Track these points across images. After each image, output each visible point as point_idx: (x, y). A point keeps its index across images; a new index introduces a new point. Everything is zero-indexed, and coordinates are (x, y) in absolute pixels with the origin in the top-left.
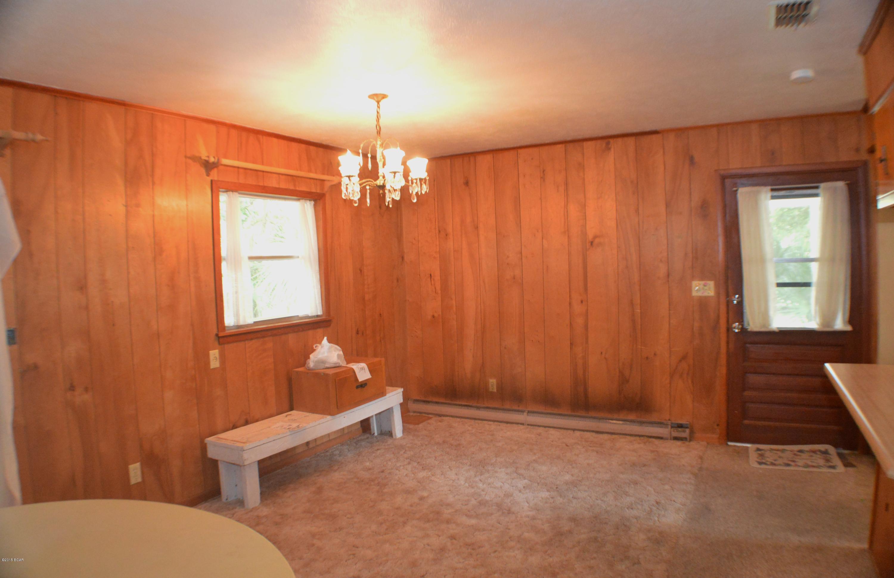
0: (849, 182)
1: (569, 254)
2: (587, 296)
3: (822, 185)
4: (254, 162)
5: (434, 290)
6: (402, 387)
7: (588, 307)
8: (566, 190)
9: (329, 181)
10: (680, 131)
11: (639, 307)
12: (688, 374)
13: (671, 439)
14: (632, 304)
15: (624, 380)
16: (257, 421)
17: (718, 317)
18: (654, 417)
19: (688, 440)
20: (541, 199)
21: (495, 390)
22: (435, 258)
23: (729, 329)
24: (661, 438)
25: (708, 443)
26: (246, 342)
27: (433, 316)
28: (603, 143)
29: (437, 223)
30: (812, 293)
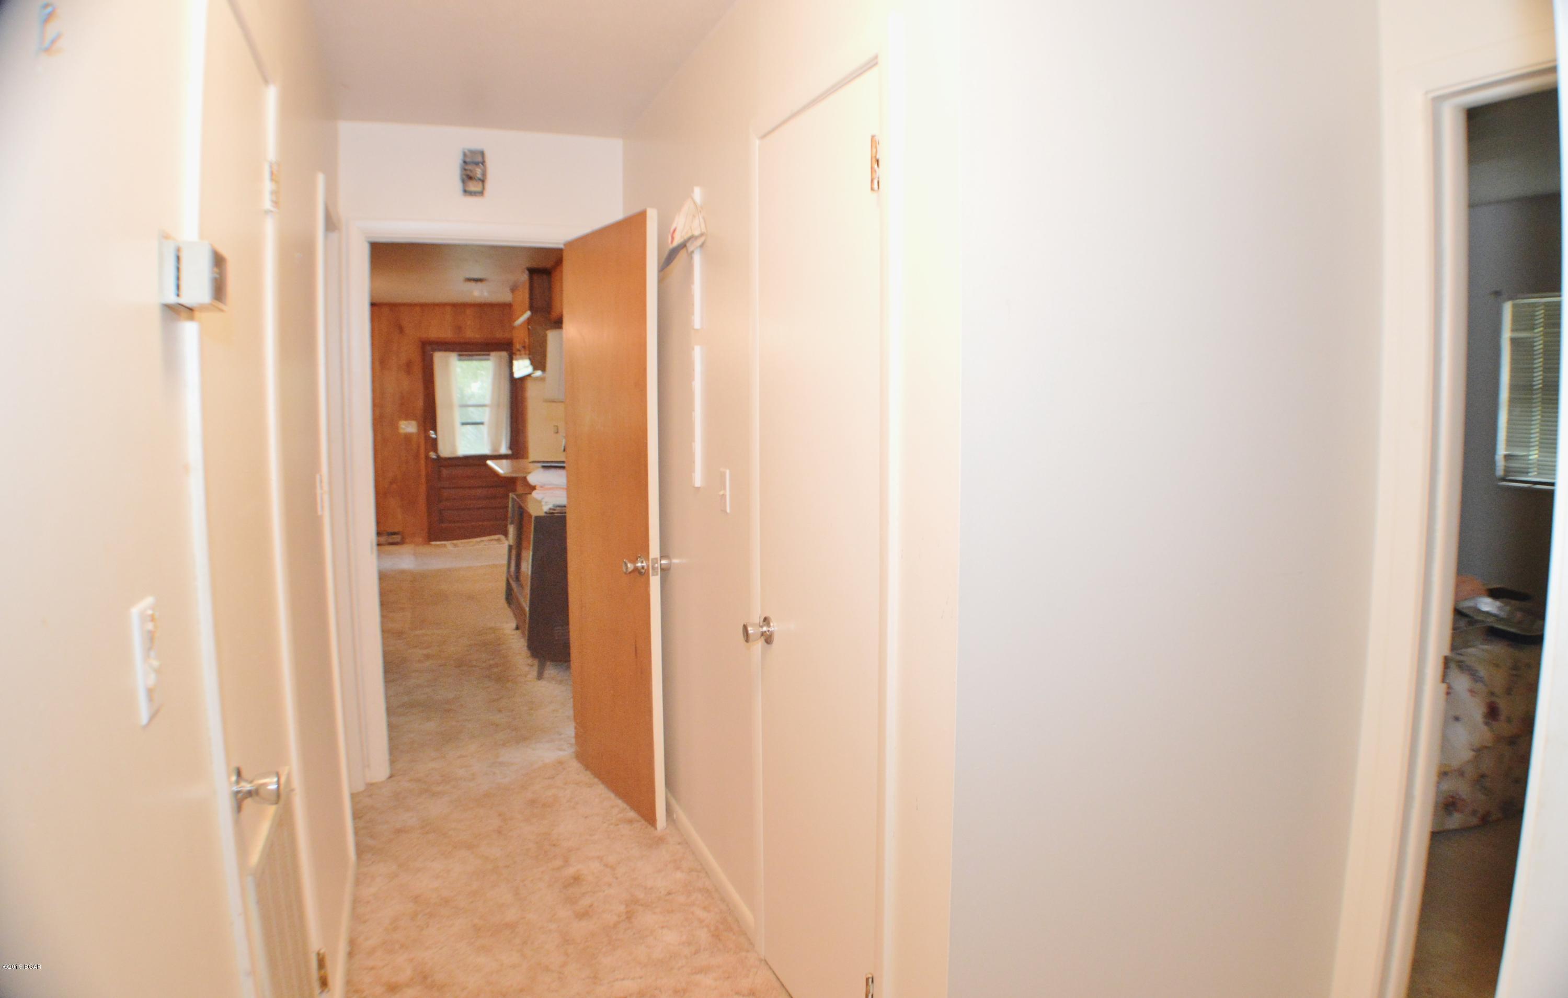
0: (503, 352)
3: (493, 354)
12: (398, 493)
17: (419, 447)
19: (401, 543)
23: (427, 457)
25: (416, 544)
30: (484, 429)
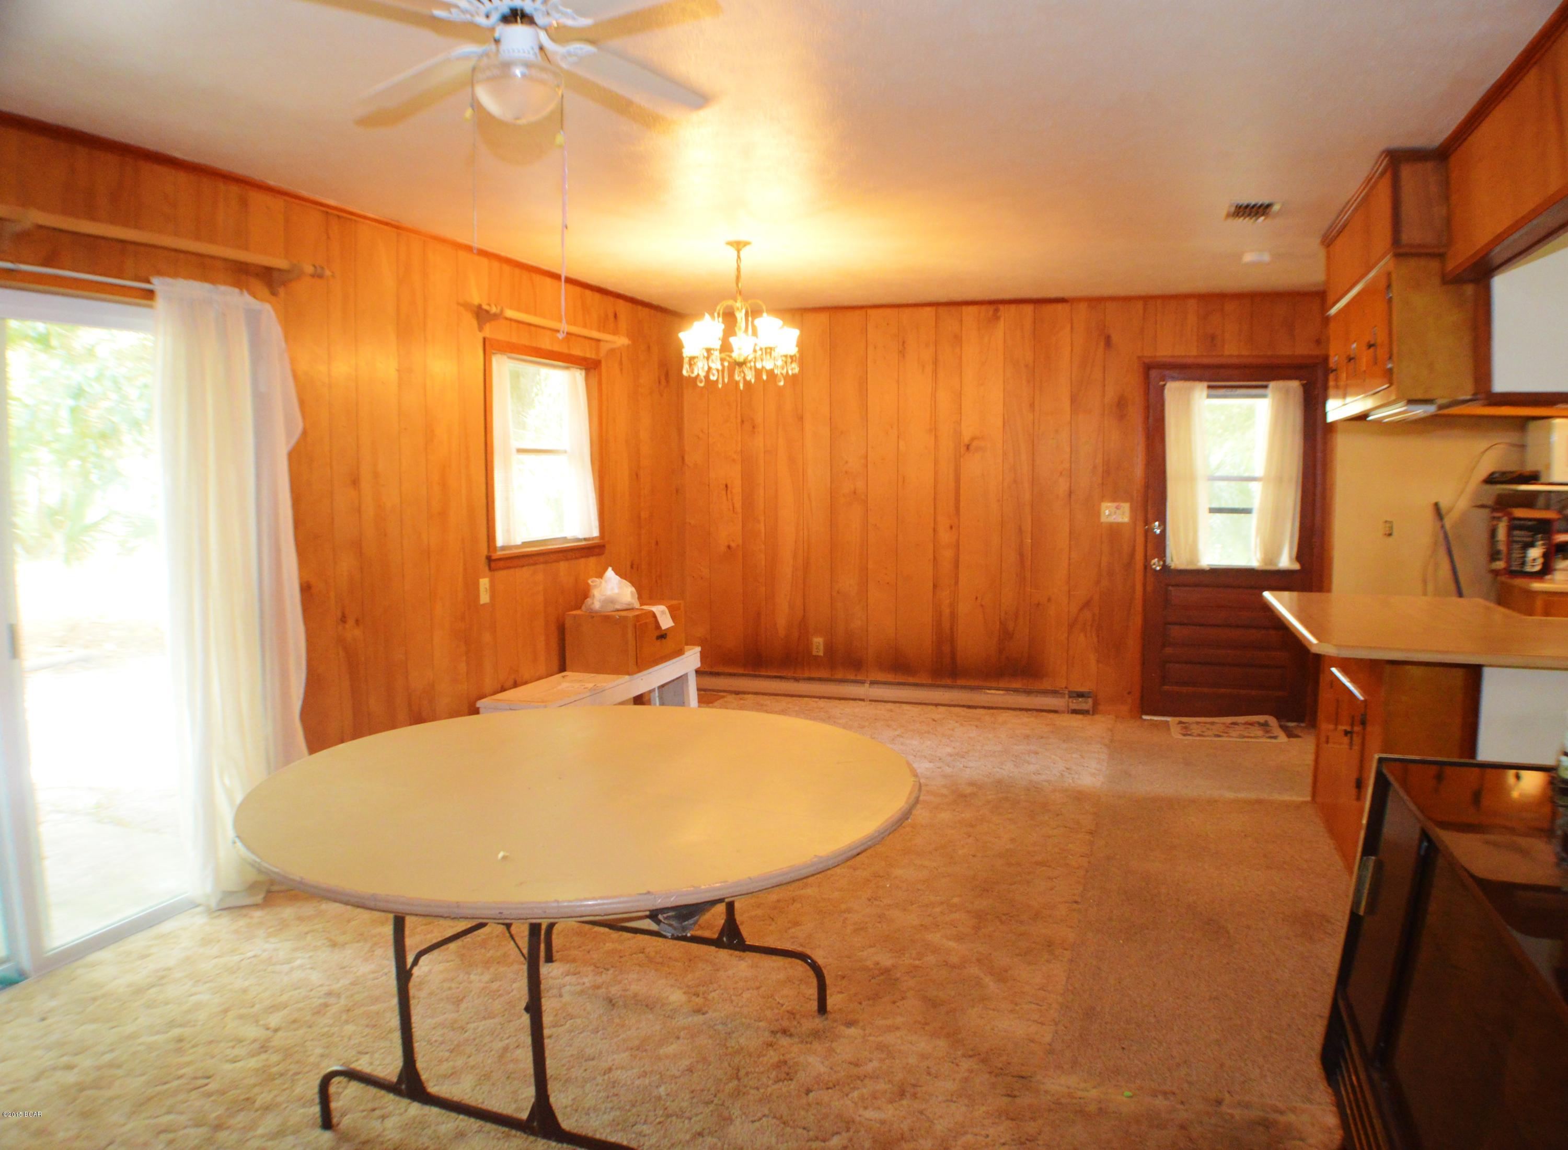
0: (1305, 382)
1: (936, 462)
2: (959, 520)
3: (1272, 384)
4: (527, 312)
5: (731, 507)
6: (698, 645)
7: (959, 536)
8: (935, 371)
9: (607, 341)
10: (1095, 302)
11: (1029, 535)
12: (1092, 626)
13: (1068, 713)
14: (1020, 530)
15: (1006, 635)
16: (526, 683)
17: (1133, 549)
18: (1046, 684)
19: (1091, 712)
20: (898, 382)
21: (821, 654)
22: (734, 460)
23: (1147, 567)
24: (1056, 712)
25: (1117, 717)
26: (517, 570)
27: (729, 547)
28: (991, 309)
29: (739, 408)
30: (1252, 521)
